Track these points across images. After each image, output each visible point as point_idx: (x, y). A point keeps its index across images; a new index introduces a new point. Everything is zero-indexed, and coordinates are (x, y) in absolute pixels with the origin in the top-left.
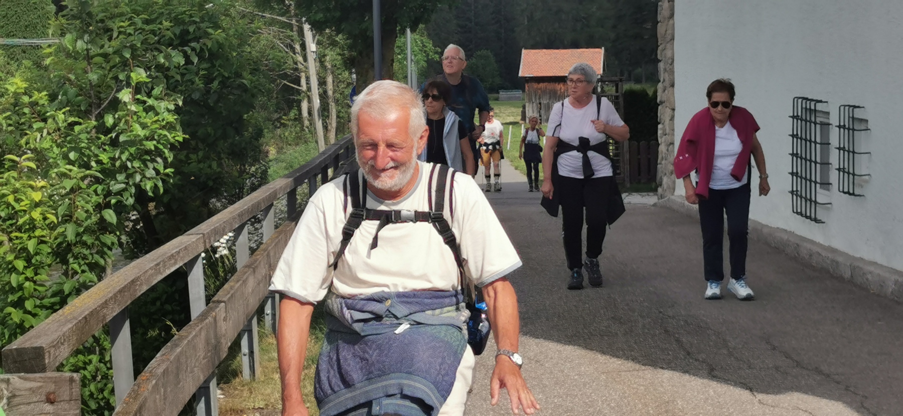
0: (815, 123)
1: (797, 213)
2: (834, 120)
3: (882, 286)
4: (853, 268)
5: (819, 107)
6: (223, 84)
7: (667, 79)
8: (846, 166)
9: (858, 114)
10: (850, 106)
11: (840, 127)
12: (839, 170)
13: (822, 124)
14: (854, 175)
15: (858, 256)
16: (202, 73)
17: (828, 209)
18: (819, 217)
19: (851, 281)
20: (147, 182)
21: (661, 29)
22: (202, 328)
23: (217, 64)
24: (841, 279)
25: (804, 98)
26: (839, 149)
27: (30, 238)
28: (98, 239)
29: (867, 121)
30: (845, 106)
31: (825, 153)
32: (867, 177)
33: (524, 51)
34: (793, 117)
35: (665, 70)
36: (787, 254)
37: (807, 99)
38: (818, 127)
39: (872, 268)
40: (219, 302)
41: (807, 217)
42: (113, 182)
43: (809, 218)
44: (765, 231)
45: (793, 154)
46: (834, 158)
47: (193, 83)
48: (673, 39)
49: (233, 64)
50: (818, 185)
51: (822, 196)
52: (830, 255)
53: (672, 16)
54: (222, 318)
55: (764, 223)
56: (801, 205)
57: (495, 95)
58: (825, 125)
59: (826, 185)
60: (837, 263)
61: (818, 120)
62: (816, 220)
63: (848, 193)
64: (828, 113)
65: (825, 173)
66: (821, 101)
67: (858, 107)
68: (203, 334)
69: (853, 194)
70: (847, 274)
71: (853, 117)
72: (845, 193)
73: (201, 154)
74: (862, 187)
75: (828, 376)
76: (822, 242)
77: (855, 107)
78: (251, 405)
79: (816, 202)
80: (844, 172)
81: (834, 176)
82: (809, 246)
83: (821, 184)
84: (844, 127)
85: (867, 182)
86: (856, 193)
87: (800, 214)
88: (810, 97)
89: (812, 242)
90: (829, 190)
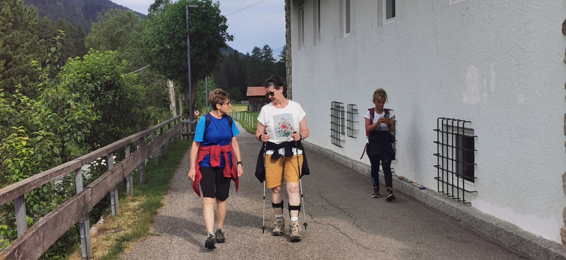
0: (339, 111)
1: (333, 144)
2: (346, 110)
3: (363, 171)
4: (353, 164)
5: (341, 105)
7: (290, 96)
8: (350, 127)
9: (354, 107)
10: (351, 105)
11: (348, 112)
12: (348, 128)
13: (342, 111)
14: (353, 130)
15: (355, 160)
17: (344, 142)
18: (341, 145)
19: (352, 169)
20: (78, 136)
21: (287, 78)
24: (348, 168)
25: (335, 102)
26: (348, 120)
27: (22, 160)
29: (357, 110)
30: (349, 105)
31: (343, 122)
33: (248, 87)
34: (331, 109)
35: (289, 92)
36: (330, 159)
39: (360, 165)
40: (89, 188)
41: (336, 145)
43: (337, 145)
44: (322, 150)
45: (331, 122)
46: (346, 124)
48: (291, 81)
50: (340, 134)
51: (342, 137)
52: (345, 159)
53: (291, 73)
54: (90, 194)
55: (322, 147)
56: (334, 140)
57: (240, 102)
59: (343, 133)
60: (347, 162)
62: (340, 146)
64: (344, 107)
65: (343, 130)
66: (341, 103)
67: (354, 105)
70: (351, 167)
71: (352, 109)
72: (350, 136)
74: (356, 134)
75: (342, 209)
76: (342, 154)
79: (340, 140)
80: (349, 129)
81: (346, 130)
82: (337, 156)
83: (342, 133)
84: (349, 112)
85: (358, 132)
86: (354, 136)
87: (334, 144)
88: (337, 102)
89: (339, 154)
90: (344, 135)
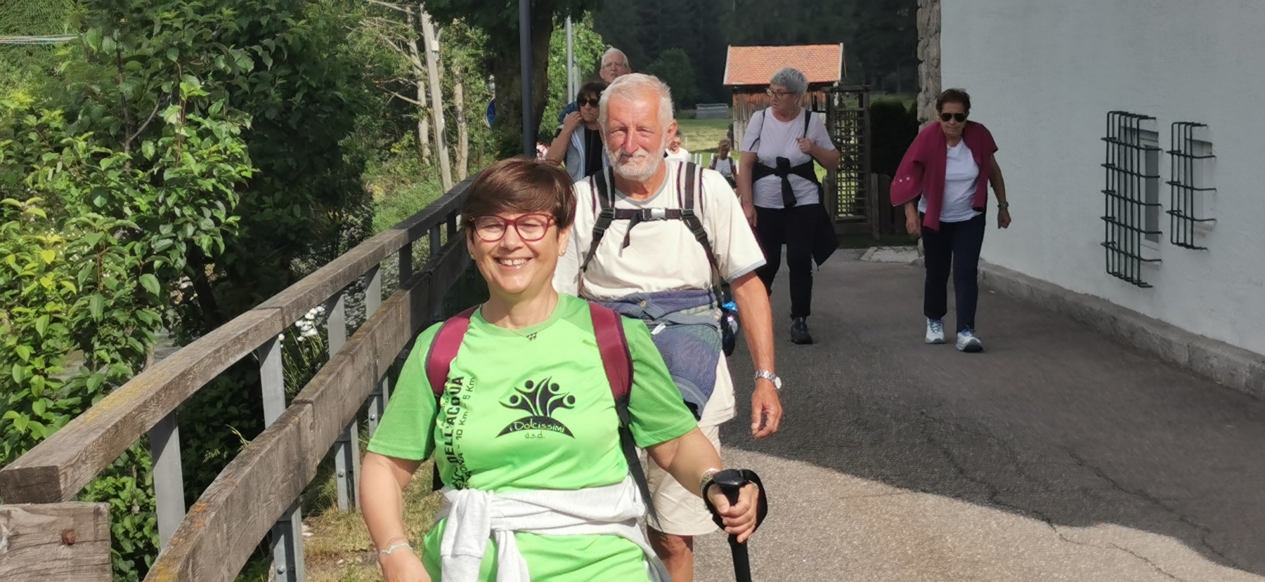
0: (1138, 148)
1: (1114, 274)
2: (1164, 143)
3: (1234, 376)
4: (1192, 350)
5: (1144, 125)
6: (310, 97)
7: (931, 87)
8: (1182, 208)
9: (1198, 134)
10: (1187, 124)
11: (1172, 153)
12: (1171, 213)
13: (1148, 149)
14: (1192, 219)
15: (1198, 332)
16: (279, 82)
17: (1157, 268)
18: (1143, 280)
19: (1189, 369)
20: (203, 236)
21: (922, 17)
22: (279, 439)
23: (301, 68)
24: (1175, 365)
25: (1121, 113)
26: (1172, 183)
27: (38, 314)
28: (134, 315)
29: (1210, 144)
30: (1180, 124)
31: (1153, 190)
32: (1211, 223)
33: (730, 49)
34: (1107, 139)
35: (928, 74)
36: (1099, 331)
37: (1126, 114)
38: (1142, 153)
39: (1219, 351)
40: (305, 402)
41: (1126, 279)
42: (155, 237)
43: (1130, 280)
44: (1069, 299)
45: (1107, 192)
46: (1165, 196)
47: (267, 96)
48: (938, 31)
49: (323, 70)
50: (1142, 235)
51: (1147, 250)
52: (1159, 332)
54: (309, 424)
55: (1067, 287)
56: (1118, 262)
57: (691, 112)
58: (1153, 151)
59: (1153, 234)
60: (1170, 343)
61: (1142, 144)
62: (1140, 284)
63: (1184, 245)
64: (1156, 134)
65: (1152, 218)
66: (1146, 117)
67: (1199, 125)
68: (282, 447)
69: (1192, 247)
70: (1183, 358)
71: (1191, 140)
72: (1180, 245)
73: (278, 196)
74: (1204, 235)
75: (1156, 501)
76: (1148, 314)
77: (1193, 125)
78: (350, 546)
79: (1139, 259)
80: (1179, 216)
81: (1164, 222)
82: (1130, 320)
83: (1146, 233)
84: (1179, 153)
85: (1210, 229)
86: (1195, 245)
87: (1117, 275)
88: (1131, 111)
89: (1136, 315)
90: (1157, 241)
